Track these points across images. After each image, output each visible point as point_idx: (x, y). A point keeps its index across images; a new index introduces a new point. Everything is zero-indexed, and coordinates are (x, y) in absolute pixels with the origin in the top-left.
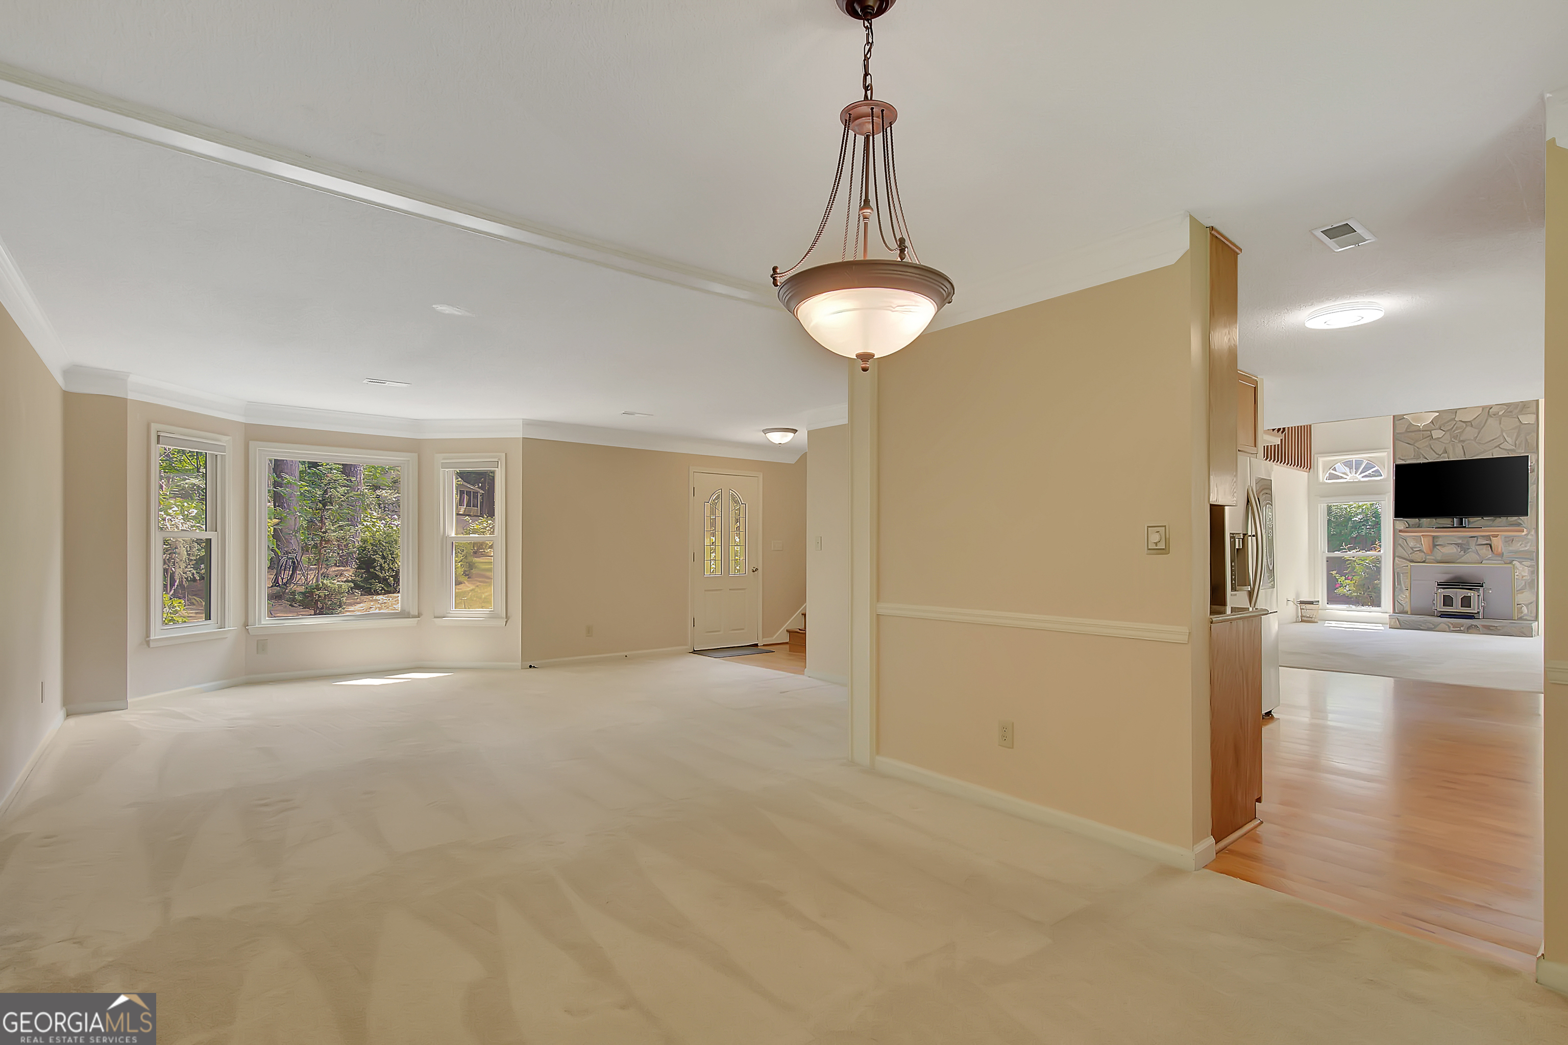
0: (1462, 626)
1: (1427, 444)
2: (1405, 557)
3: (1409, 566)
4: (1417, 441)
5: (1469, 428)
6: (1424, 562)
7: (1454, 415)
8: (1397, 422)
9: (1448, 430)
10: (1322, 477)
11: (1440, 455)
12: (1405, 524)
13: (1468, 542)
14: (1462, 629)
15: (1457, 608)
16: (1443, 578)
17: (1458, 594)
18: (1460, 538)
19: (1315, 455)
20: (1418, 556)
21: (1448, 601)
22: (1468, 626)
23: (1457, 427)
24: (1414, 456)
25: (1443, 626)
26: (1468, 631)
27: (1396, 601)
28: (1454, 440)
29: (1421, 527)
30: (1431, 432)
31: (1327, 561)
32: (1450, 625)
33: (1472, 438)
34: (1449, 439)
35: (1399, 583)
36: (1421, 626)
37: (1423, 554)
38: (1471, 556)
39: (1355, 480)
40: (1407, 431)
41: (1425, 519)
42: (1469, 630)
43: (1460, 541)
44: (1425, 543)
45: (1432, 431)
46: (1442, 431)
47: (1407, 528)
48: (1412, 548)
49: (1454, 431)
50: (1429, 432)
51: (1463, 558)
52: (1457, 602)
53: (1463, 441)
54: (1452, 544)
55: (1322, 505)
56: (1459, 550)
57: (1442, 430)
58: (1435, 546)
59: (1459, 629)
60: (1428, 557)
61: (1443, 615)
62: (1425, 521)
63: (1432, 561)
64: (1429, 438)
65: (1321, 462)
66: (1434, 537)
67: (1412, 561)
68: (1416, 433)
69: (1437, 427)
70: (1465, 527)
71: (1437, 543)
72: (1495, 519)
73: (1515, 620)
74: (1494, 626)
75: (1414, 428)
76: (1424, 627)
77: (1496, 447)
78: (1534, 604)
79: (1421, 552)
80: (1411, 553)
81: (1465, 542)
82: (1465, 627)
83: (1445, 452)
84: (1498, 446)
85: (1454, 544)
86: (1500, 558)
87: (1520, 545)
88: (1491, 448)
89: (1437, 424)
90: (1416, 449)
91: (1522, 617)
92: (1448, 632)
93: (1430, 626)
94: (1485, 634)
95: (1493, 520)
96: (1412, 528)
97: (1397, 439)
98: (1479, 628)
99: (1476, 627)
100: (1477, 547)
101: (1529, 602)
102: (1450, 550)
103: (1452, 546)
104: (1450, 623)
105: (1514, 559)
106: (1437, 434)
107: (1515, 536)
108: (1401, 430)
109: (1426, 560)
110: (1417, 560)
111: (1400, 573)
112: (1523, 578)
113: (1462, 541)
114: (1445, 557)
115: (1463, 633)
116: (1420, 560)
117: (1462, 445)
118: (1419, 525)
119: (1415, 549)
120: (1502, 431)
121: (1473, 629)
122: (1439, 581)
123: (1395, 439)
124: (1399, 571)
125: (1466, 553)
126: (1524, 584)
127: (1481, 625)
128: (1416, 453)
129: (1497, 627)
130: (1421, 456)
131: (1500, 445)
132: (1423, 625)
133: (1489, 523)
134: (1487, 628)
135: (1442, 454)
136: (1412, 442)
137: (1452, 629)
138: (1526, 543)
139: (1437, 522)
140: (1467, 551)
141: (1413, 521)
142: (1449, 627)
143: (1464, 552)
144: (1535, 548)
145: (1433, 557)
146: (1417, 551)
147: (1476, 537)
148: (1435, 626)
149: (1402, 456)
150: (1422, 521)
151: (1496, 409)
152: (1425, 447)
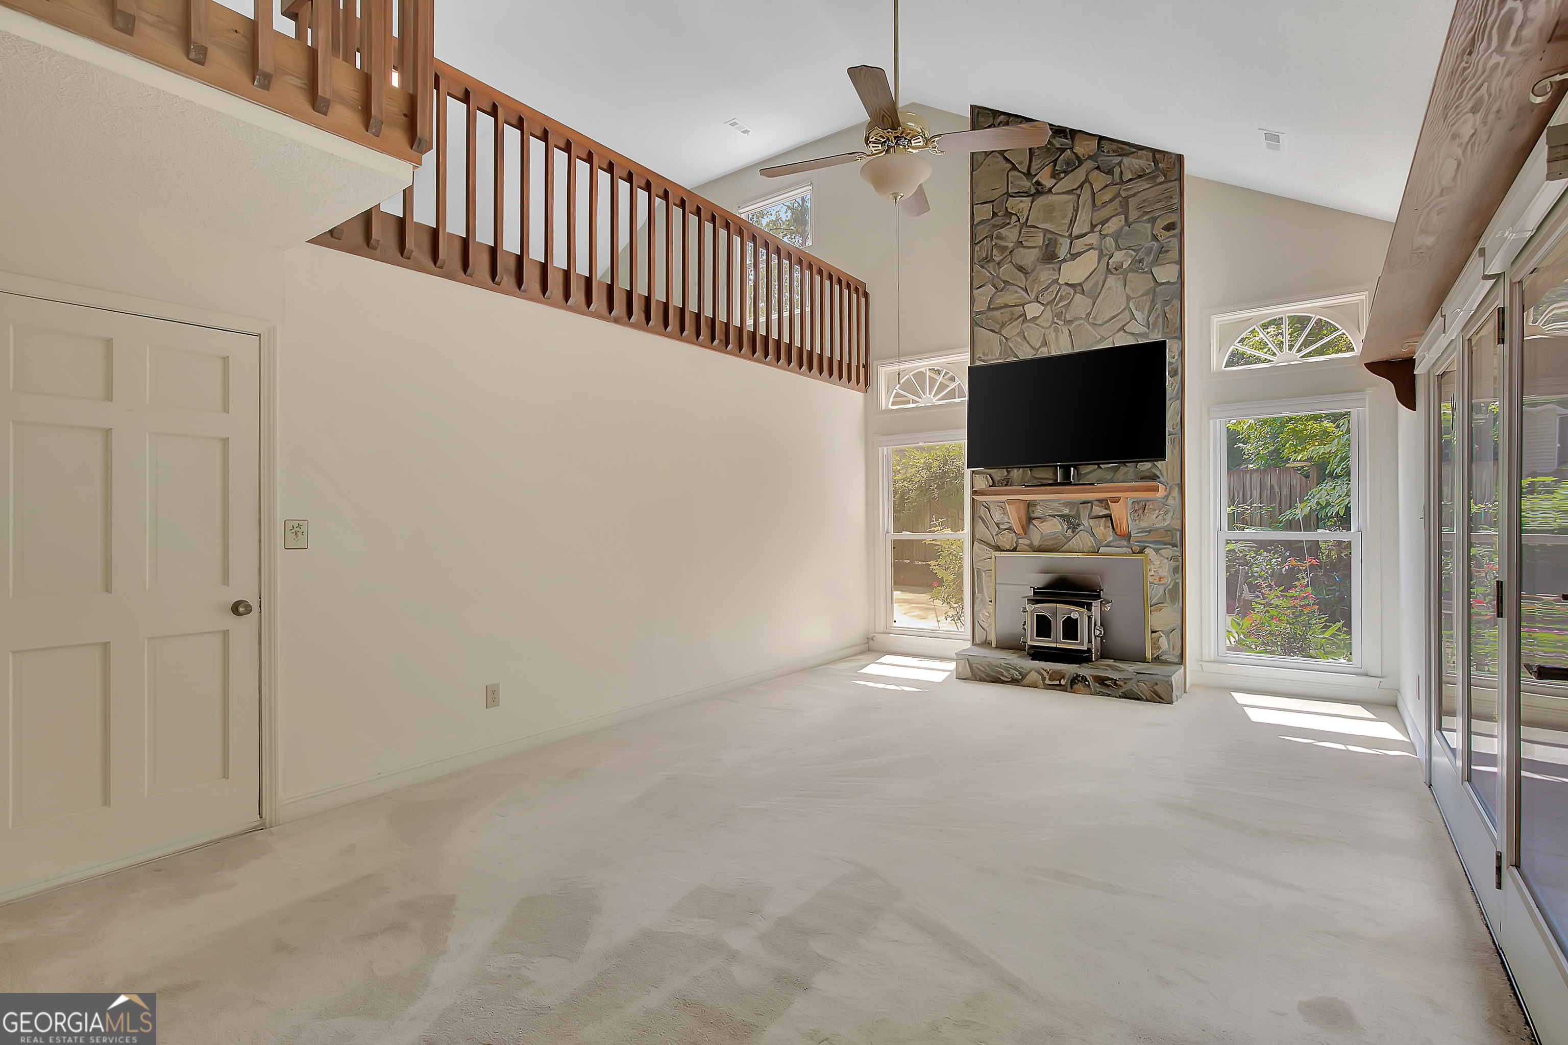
0: (1063, 677)
1: (1018, 331)
2: (988, 542)
3: (993, 558)
4: (1003, 325)
5: (1078, 297)
6: (1014, 550)
7: (1057, 273)
8: (975, 292)
9: (1048, 303)
10: (886, 401)
11: (1038, 350)
12: (987, 480)
13: (1078, 513)
14: (1063, 682)
15: (1057, 641)
16: (1041, 580)
17: (1061, 611)
18: (1067, 504)
19: (874, 362)
20: (1006, 539)
21: (1043, 626)
22: (1071, 677)
23: (1061, 296)
24: (1001, 352)
25: (1033, 676)
26: (1072, 688)
27: (976, 624)
28: (1057, 321)
29: (1010, 486)
30: (1024, 308)
31: (894, 548)
32: (1045, 674)
33: (1084, 317)
34: (1051, 319)
36: (1003, 675)
37: (1014, 534)
38: (1083, 540)
39: (927, 405)
40: (989, 309)
41: (1015, 470)
42: (1074, 684)
43: (1067, 511)
44: (1013, 517)
45: (1026, 306)
46: (1039, 305)
47: (990, 486)
48: (997, 525)
49: (1057, 304)
50: (1021, 308)
51: (1070, 543)
52: (1058, 628)
53: (1071, 322)
54: (1054, 516)
55: (885, 449)
56: (1065, 528)
57: (1039, 302)
58: (1030, 519)
59: (1058, 682)
60: (1020, 541)
61: (1038, 654)
62: (1016, 473)
63: (1025, 547)
64: (1021, 319)
65: (883, 372)
66: (1030, 505)
67: (998, 548)
68: (1002, 311)
69: (1033, 297)
70: (1070, 484)
71: (1035, 515)
72: (1120, 467)
73: (1148, 662)
74: (1112, 679)
75: (999, 301)
76: (1007, 677)
77: (1119, 331)
78: (1177, 633)
79: (1010, 531)
80: (996, 535)
81: (1074, 513)
82: (1068, 679)
83: (1045, 343)
84: (1122, 329)
85: (1058, 516)
86: (1125, 543)
87: (1155, 516)
88: (1111, 333)
89: (1032, 292)
90: (1003, 341)
91: (1161, 656)
92: (1042, 688)
93: (1016, 675)
94: (1098, 694)
95: (1116, 470)
96: (1002, 486)
97: (976, 323)
98: (1088, 681)
99: (1084, 679)
100: (1092, 522)
101: (1171, 627)
102: (1051, 528)
103: (1056, 521)
104: (1046, 671)
105: (1147, 545)
106: (1033, 310)
107: (1148, 501)
108: (982, 306)
109: (1016, 547)
110: (1005, 547)
111: (981, 571)
112: (1160, 581)
113: (1070, 511)
114: (1044, 541)
115: (1066, 691)
116: (1008, 547)
117: (1069, 330)
118: (1007, 482)
119: (1001, 527)
120: (1129, 299)
121: (1080, 684)
122: (1034, 589)
123: (974, 323)
124: (979, 566)
125: (1075, 534)
126: (1162, 592)
127: (1091, 675)
128: (1003, 348)
129: (1116, 680)
130: (1010, 353)
131: (1125, 325)
132: (1005, 673)
133: (1109, 476)
134: (1101, 681)
135: (1040, 347)
136: (997, 327)
137: (1047, 682)
138: (1166, 513)
139: (1033, 476)
140: (1077, 530)
141: (999, 474)
142: (1044, 679)
143: (1073, 532)
144: (1179, 522)
145: (1028, 542)
146: (1005, 529)
147: (1089, 503)
148: (1024, 676)
149: (983, 353)
150: (1012, 474)
151: (1118, 257)
152: (1015, 335)
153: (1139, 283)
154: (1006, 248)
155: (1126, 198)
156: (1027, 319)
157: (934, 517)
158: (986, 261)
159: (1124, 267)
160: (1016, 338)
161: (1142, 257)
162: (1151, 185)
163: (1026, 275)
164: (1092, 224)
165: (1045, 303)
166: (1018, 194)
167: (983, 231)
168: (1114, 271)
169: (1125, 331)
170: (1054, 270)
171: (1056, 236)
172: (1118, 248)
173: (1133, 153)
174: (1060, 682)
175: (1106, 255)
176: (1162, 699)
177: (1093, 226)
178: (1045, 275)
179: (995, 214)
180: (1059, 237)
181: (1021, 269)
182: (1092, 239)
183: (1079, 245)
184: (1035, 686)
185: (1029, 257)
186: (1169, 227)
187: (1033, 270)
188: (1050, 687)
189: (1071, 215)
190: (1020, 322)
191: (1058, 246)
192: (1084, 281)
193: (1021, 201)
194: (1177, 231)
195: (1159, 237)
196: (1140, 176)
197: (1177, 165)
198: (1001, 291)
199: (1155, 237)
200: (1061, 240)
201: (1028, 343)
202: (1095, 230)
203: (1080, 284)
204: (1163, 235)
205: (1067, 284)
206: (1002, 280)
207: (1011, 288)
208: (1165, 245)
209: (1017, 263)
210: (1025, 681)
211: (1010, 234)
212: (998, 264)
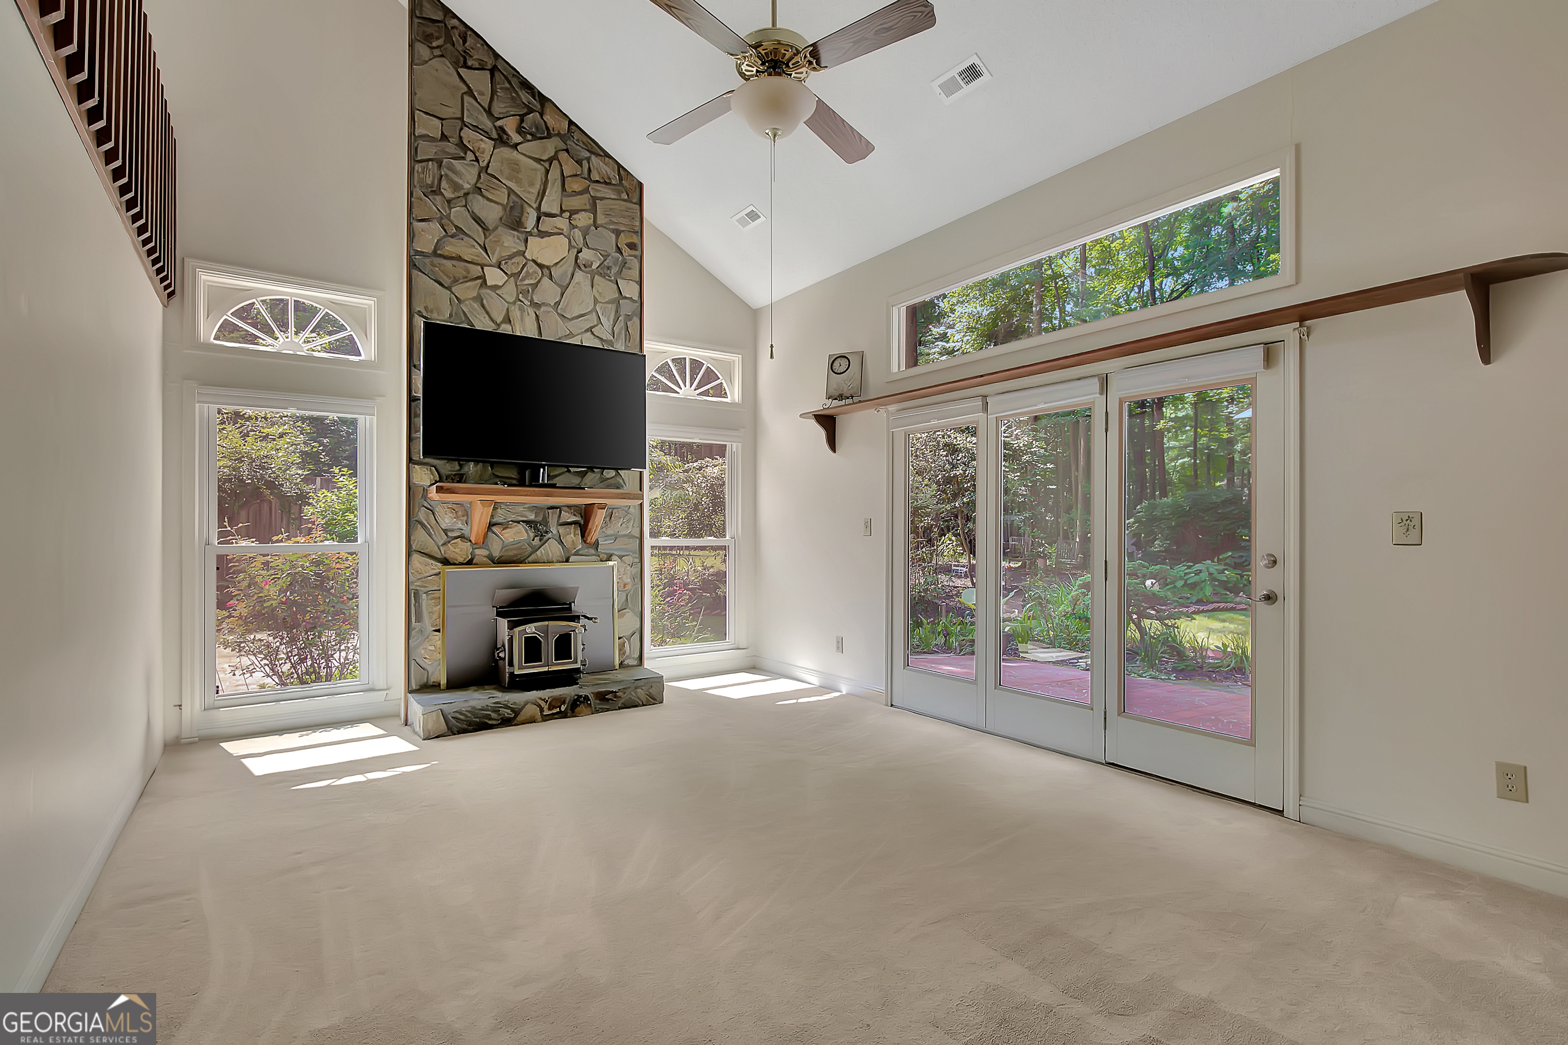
0: (564, 703)
1: (475, 294)
2: (431, 554)
3: (440, 574)
4: (455, 281)
5: (546, 280)
6: (470, 563)
7: (523, 245)
8: (415, 224)
9: (513, 274)
10: (204, 326)
11: (499, 325)
12: (432, 473)
13: (546, 518)
14: (563, 707)
15: (550, 664)
16: (504, 596)
17: (545, 632)
18: (536, 509)
20: (459, 550)
21: (533, 649)
22: (572, 701)
23: (527, 272)
24: (451, 315)
25: (531, 710)
26: (573, 712)
27: (413, 662)
28: (523, 299)
29: (464, 483)
30: (483, 269)
31: (218, 569)
32: (542, 704)
33: (552, 304)
34: (515, 294)
35: (419, 619)
36: (491, 719)
37: (470, 543)
38: (552, 548)
39: (298, 353)
40: (435, 253)
41: (472, 464)
43: (532, 517)
45: (485, 268)
46: (502, 273)
47: (437, 481)
48: (445, 531)
49: (523, 280)
50: (479, 268)
51: (538, 552)
52: (549, 648)
53: (538, 305)
54: (518, 522)
55: (206, 406)
56: (532, 535)
57: (502, 270)
58: (492, 525)
59: (558, 710)
60: (477, 552)
61: (530, 682)
62: (471, 468)
63: (483, 559)
64: (479, 281)
65: (205, 282)
66: (490, 506)
67: (446, 562)
68: (454, 262)
69: (494, 261)
70: (542, 485)
71: (498, 520)
72: (587, 473)
73: (616, 670)
74: (612, 692)
75: (450, 248)
76: (495, 720)
77: (586, 331)
78: (637, 636)
79: (464, 540)
80: (442, 545)
81: (540, 518)
82: (569, 702)
83: (508, 320)
84: (590, 330)
85: (523, 521)
86: (593, 551)
87: (620, 524)
88: (580, 332)
89: (493, 254)
90: (454, 301)
91: (624, 661)
92: (540, 722)
93: (508, 714)
94: (597, 712)
95: (583, 475)
96: (453, 482)
97: (415, 265)
98: (590, 700)
99: (586, 698)
100: (562, 530)
101: (632, 631)
102: (517, 535)
103: (521, 527)
104: (544, 700)
105: (612, 552)
106: (494, 276)
107: (614, 509)
108: (426, 244)
109: (472, 560)
110: (457, 560)
111: (421, 593)
112: (624, 587)
113: (535, 517)
114: (506, 550)
115: (566, 717)
116: (461, 560)
117: (536, 313)
118: (461, 478)
119: (450, 534)
120: (596, 301)
121: (582, 705)
122: (497, 608)
123: (412, 265)
124: (418, 586)
125: (543, 542)
126: (624, 598)
127: (592, 693)
128: (454, 309)
129: (616, 692)
130: (463, 318)
131: (594, 327)
132: (494, 715)
133: (576, 481)
134: (602, 697)
135: (502, 322)
136: (447, 281)
137: (546, 712)
138: (629, 521)
139: (494, 474)
140: (545, 538)
141: (448, 467)
142: (542, 710)
143: (540, 540)
144: (638, 530)
145: (485, 553)
146: (457, 538)
147: (557, 508)
148: (517, 712)
149: (426, 308)
150: (466, 469)
151: (586, 255)
152: (470, 299)
153: (605, 289)
154: (460, 187)
155: (594, 199)
156: (486, 284)
157: (226, 519)
158: (430, 190)
159: (593, 267)
160: (471, 302)
161: (610, 265)
162: (615, 197)
163: (485, 231)
164: (561, 208)
165: (509, 274)
166: (476, 128)
167: (427, 150)
168: (583, 268)
169: (592, 333)
170: (518, 238)
171: (523, 202)
172: (586, 245)
173: (601, 156)
174: (560, 709)
175: (574, 247)
176: (656, 700)
177: (562, 211)
178: (510, 241)
179: (444, 137)
180: (525, 205)
181: (478, 220)
182: (561, 223)
183: (547, 224)
184: (532, 721)
185: (491, 213)
186: (632, 246)
187: (496, 228)
188: (547, 718)
189: (539, 187)
190: (478, 284)
191: (525, 214)
192: (553, 266)
193: (481, 140)
194: (638, 253)
195: (623, 252)
196: (606, 183)
197: (638, 190)
198: (453, 236)
199: (619, 250)
200: (529, 210)
201: (488, 313)
202: (563, 215)
203: (548, 268)
204: (626, 251)
205: (534, 261)
206: (453, 224)
207: (466, 238)
208: (628, 261)
209: (475, 211)
210: (520, 718)
211: (467, 175)
212: (449, 201)
